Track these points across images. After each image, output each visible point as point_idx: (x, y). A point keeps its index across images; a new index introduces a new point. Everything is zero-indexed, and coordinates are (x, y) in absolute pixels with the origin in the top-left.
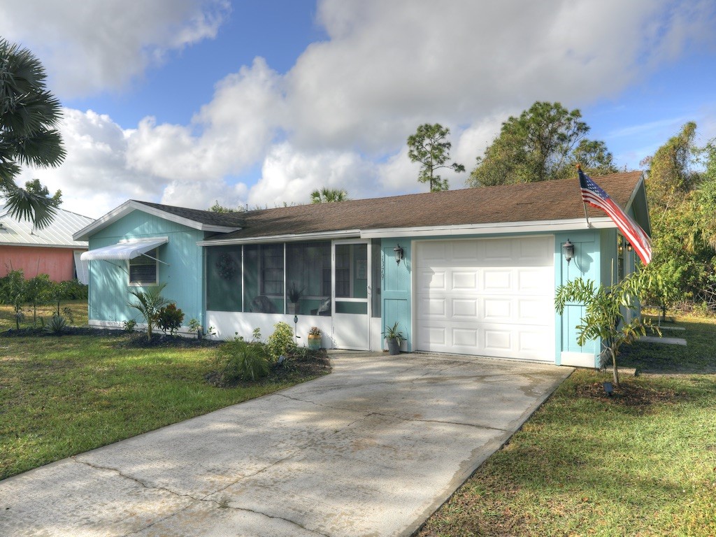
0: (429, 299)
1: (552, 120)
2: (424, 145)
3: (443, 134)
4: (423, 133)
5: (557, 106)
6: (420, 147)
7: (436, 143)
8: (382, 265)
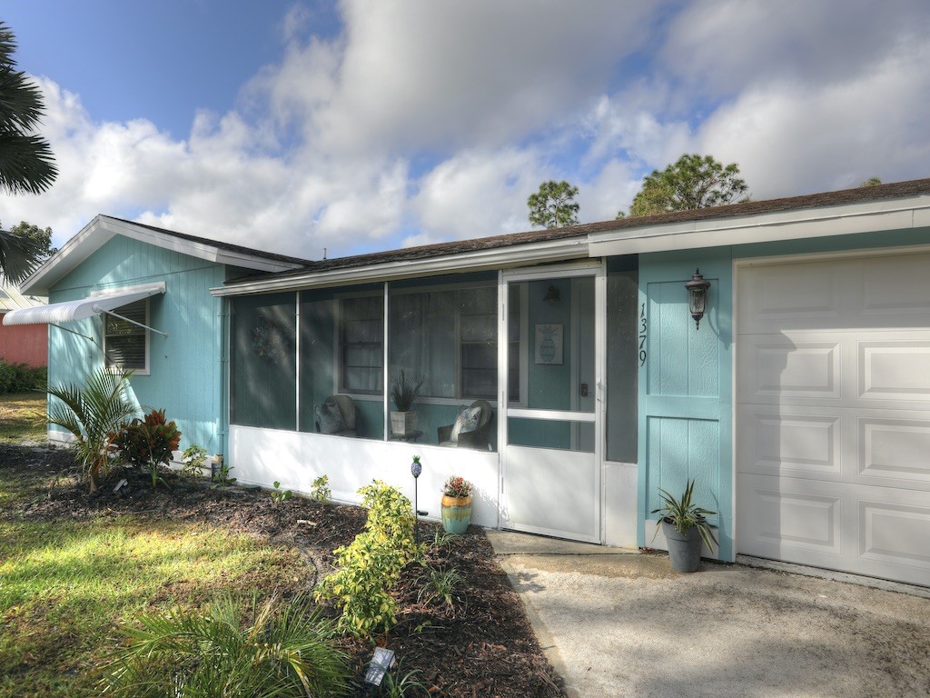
0: (778, 418)
1: (702, 177)
2: (548, 206)
3: (570, 194)
4: (547, 191)
5: (709, 160)
6: (542, 209)
7: (562, 204)
8: (641, 328)
